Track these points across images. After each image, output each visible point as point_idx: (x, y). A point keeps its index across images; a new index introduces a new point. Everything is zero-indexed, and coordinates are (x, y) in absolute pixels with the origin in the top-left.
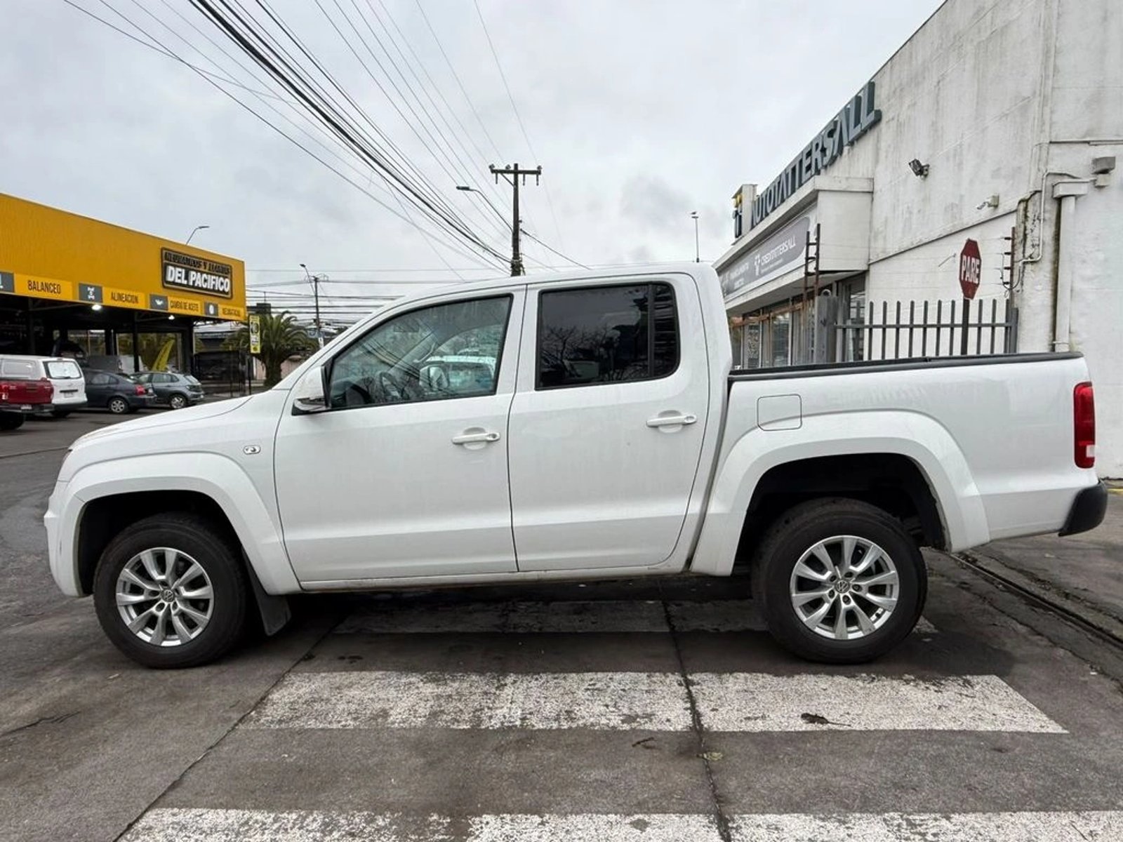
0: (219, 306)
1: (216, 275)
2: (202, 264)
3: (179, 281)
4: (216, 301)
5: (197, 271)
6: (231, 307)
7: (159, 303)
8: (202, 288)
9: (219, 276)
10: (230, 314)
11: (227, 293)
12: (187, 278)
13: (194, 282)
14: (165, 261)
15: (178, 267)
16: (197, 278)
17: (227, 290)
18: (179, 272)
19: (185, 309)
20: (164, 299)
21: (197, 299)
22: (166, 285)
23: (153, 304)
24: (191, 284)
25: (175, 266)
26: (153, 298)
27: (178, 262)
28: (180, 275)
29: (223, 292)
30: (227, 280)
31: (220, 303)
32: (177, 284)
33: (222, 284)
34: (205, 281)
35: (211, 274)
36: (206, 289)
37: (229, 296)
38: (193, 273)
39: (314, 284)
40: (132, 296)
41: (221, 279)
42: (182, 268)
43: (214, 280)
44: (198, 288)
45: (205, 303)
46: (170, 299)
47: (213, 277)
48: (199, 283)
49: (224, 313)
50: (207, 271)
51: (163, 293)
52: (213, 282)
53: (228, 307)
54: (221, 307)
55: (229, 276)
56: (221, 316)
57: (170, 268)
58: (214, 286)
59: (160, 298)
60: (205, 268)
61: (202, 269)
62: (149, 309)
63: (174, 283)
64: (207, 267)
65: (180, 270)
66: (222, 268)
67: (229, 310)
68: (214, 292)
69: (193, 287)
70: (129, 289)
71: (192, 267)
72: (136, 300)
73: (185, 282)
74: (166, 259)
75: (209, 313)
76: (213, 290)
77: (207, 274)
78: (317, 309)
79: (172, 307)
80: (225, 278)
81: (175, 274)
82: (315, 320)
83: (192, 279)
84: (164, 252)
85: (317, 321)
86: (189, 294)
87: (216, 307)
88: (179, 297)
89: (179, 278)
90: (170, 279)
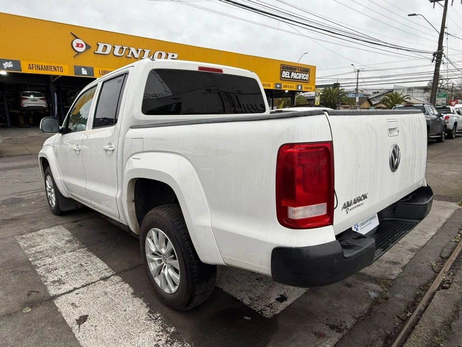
0: (303, 86)
1: (302, 73)
2: (297, 69)
3: (286, 77)
4: (301, 84)
5: (294, 72)
6: (308, 86)
7: (278, 86)
8: (296, 79)
9: (304, 73)
10: (307, 89)
11: (307, 80)
12: (290, 75)
13: (293, 77)
14: (282, 69)
15: (287, 71)
16: (294, 75)
17: (307, 79)
18: (287, 73)
19: (289, 88)
20: (280, 84)
21: (294, 84)
22: (281, 79)
23: (276, 87)
24: (292, 77)
25: (285, 71)
26: (276, 84)
27: (287, 69)
28: (287, 74)
29: (305, 80)
30: (307, 75)
31: (304, 85)
32: (286, 78)
33: (305, 76)
34: (298, 76)
35: (301, 73)
36: (298, 79)
37: (308, 81)
38: (293, 73)
39: (357, 73)
40: (268, 84)
41: (305, 74)
42: (288, 71)
43: (302, 75)
44: (294, 79)
45: (297, 85)
46: (283, 84)
47: (301, 74)
48: (295, 77)
49: (305, 88)
50: (299, 71)
51: (280, 82)
52: (301, 76)
53: (307, 86)
54: (304, 86)
55: (308, 73)
56: (304, 90)
57: (284, 72)
58: (301, 77)
59: (279, 84)
60: (298, 71)
61: (297, 71)
62: (274, 89)
63: (285, 78)
64: (299, 70)
65: (287, 72)
66: (306, 70)
67: (307, 87)
68: (301, 80)
69: (292, 79)
70: (268, 82)
71: (293, 71)
72: (269, 85)
73: (289, 77)
74: (282, 68)
75: (298, 89)
76: (301, 79)
77: (299, 73)
78: (357, 84)
79: (283, 87)
80: (306, 74)
81: (285, 74)
82: (356, 89)
83: (292, 76)
84: (282, 65)
85: (357, 89)
86: (290, 82)
87: (302, 86)
88: (286, 83)
89: (287, 76)
90: (283, 76)
